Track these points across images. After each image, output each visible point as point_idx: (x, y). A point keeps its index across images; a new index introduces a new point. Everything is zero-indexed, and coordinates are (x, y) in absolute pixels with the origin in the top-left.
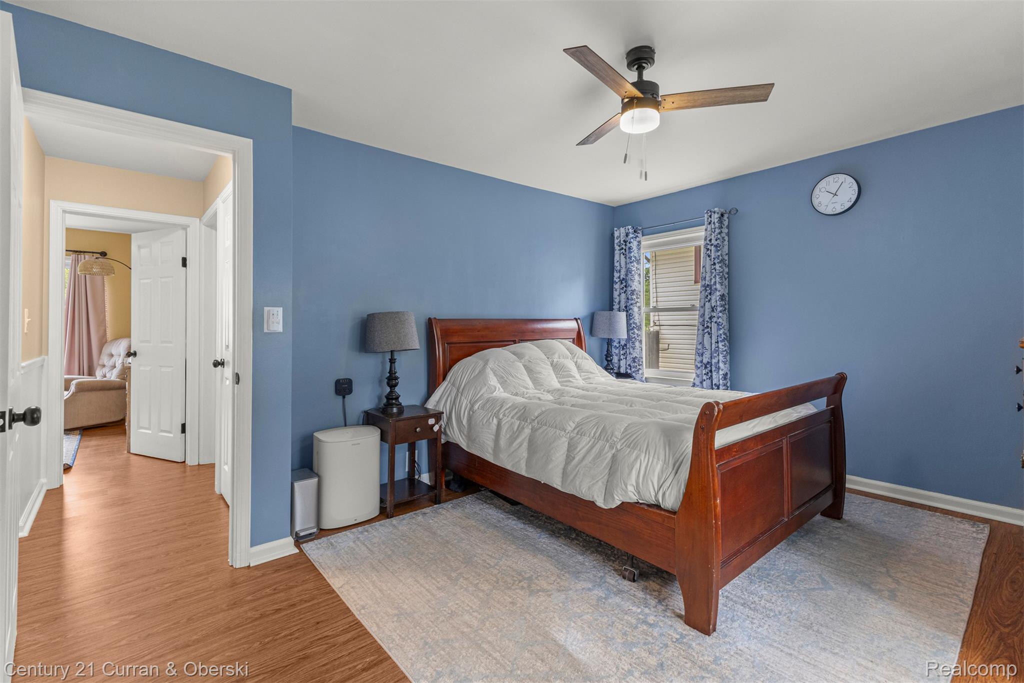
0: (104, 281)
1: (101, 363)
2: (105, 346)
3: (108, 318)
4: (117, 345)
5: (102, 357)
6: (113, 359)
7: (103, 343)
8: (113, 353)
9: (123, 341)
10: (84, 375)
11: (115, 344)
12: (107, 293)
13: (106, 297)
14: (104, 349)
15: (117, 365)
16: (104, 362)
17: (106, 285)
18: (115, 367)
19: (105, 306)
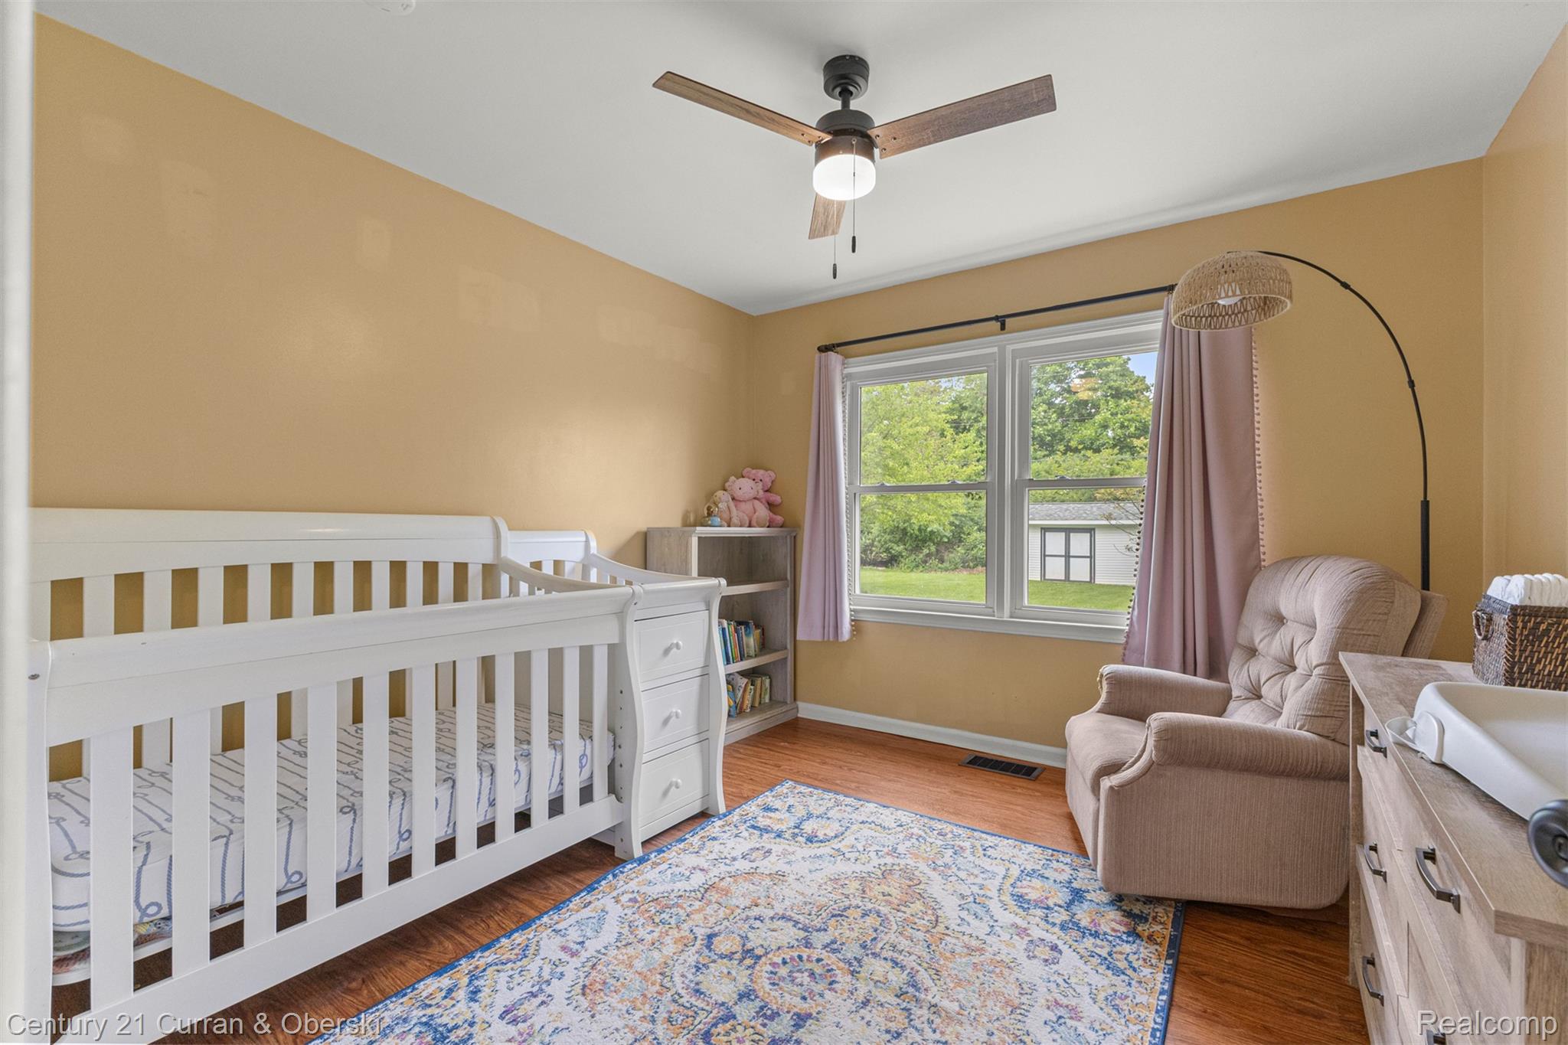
0: (1252, 361)
1: (1243, 638)
2: (1256, 580)
3: (1263, 488)
4: (1300, 579)
5: (1247, 617)
6: (1284, 635)
7: (1249, 571)
8: (1284, 613)
9: (1321, 569)
10: (1195, 675)
11: (1291, 577)
12: (1261, 406)
13: (1257, 418)
14: (1251, 591)
15: (1299, 660)
16: (1252, 641)
17: (1259, 380)
18: (1294, 668)
19: (1254, 449)
